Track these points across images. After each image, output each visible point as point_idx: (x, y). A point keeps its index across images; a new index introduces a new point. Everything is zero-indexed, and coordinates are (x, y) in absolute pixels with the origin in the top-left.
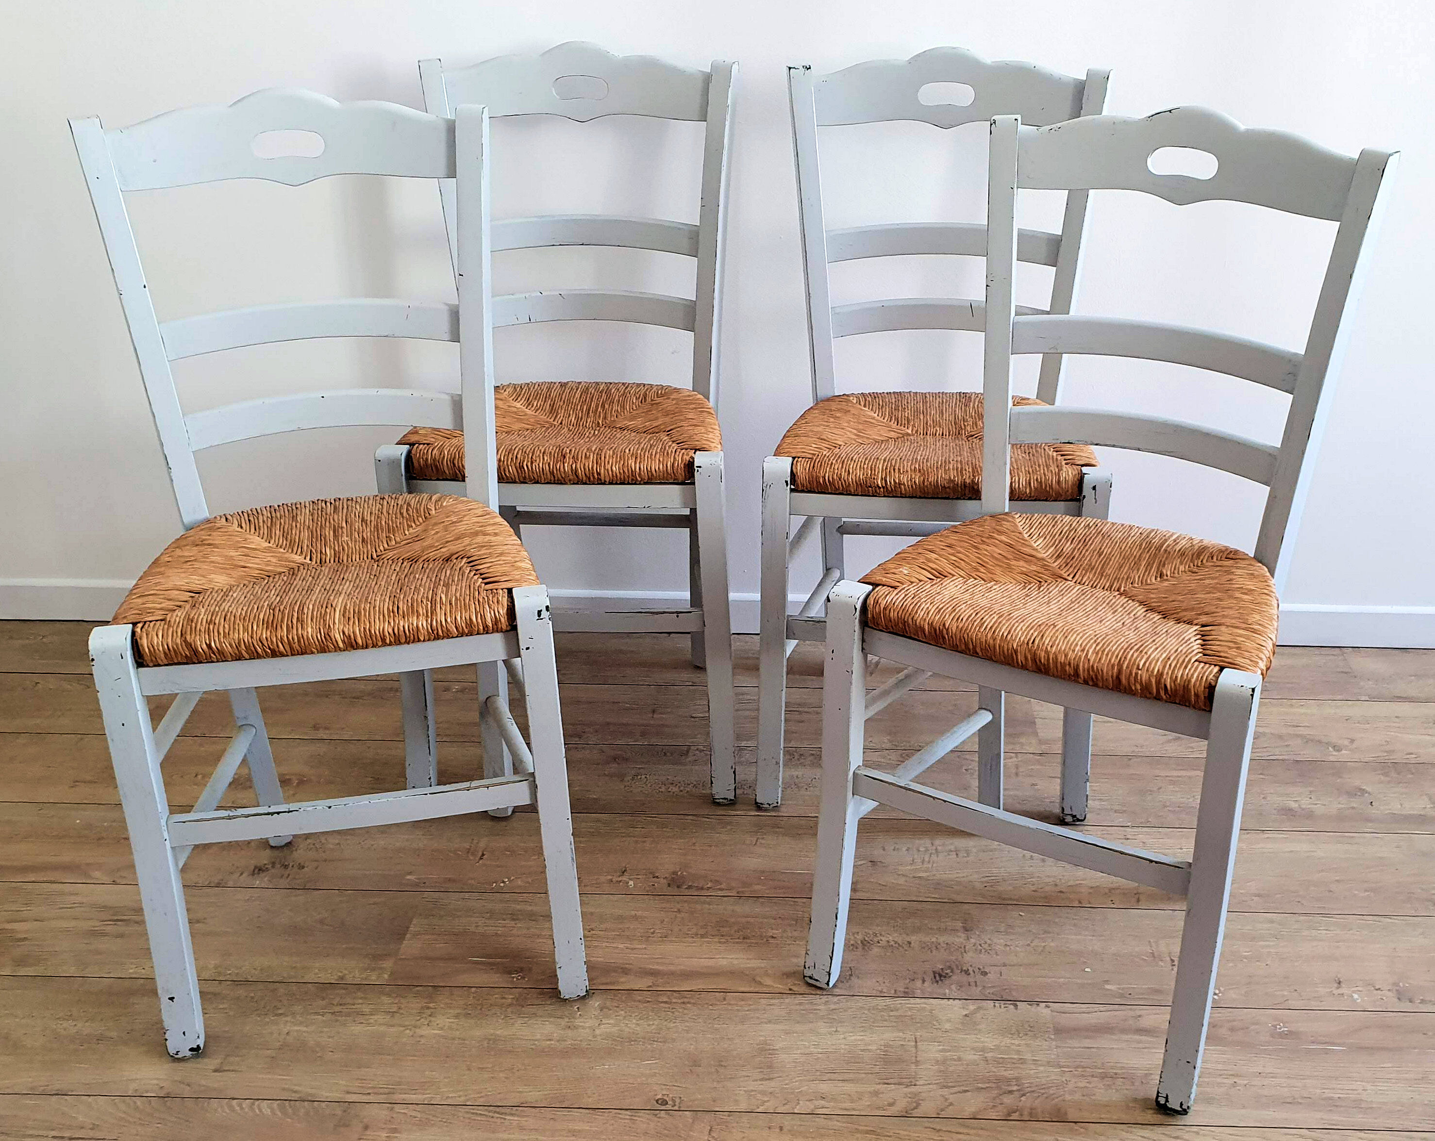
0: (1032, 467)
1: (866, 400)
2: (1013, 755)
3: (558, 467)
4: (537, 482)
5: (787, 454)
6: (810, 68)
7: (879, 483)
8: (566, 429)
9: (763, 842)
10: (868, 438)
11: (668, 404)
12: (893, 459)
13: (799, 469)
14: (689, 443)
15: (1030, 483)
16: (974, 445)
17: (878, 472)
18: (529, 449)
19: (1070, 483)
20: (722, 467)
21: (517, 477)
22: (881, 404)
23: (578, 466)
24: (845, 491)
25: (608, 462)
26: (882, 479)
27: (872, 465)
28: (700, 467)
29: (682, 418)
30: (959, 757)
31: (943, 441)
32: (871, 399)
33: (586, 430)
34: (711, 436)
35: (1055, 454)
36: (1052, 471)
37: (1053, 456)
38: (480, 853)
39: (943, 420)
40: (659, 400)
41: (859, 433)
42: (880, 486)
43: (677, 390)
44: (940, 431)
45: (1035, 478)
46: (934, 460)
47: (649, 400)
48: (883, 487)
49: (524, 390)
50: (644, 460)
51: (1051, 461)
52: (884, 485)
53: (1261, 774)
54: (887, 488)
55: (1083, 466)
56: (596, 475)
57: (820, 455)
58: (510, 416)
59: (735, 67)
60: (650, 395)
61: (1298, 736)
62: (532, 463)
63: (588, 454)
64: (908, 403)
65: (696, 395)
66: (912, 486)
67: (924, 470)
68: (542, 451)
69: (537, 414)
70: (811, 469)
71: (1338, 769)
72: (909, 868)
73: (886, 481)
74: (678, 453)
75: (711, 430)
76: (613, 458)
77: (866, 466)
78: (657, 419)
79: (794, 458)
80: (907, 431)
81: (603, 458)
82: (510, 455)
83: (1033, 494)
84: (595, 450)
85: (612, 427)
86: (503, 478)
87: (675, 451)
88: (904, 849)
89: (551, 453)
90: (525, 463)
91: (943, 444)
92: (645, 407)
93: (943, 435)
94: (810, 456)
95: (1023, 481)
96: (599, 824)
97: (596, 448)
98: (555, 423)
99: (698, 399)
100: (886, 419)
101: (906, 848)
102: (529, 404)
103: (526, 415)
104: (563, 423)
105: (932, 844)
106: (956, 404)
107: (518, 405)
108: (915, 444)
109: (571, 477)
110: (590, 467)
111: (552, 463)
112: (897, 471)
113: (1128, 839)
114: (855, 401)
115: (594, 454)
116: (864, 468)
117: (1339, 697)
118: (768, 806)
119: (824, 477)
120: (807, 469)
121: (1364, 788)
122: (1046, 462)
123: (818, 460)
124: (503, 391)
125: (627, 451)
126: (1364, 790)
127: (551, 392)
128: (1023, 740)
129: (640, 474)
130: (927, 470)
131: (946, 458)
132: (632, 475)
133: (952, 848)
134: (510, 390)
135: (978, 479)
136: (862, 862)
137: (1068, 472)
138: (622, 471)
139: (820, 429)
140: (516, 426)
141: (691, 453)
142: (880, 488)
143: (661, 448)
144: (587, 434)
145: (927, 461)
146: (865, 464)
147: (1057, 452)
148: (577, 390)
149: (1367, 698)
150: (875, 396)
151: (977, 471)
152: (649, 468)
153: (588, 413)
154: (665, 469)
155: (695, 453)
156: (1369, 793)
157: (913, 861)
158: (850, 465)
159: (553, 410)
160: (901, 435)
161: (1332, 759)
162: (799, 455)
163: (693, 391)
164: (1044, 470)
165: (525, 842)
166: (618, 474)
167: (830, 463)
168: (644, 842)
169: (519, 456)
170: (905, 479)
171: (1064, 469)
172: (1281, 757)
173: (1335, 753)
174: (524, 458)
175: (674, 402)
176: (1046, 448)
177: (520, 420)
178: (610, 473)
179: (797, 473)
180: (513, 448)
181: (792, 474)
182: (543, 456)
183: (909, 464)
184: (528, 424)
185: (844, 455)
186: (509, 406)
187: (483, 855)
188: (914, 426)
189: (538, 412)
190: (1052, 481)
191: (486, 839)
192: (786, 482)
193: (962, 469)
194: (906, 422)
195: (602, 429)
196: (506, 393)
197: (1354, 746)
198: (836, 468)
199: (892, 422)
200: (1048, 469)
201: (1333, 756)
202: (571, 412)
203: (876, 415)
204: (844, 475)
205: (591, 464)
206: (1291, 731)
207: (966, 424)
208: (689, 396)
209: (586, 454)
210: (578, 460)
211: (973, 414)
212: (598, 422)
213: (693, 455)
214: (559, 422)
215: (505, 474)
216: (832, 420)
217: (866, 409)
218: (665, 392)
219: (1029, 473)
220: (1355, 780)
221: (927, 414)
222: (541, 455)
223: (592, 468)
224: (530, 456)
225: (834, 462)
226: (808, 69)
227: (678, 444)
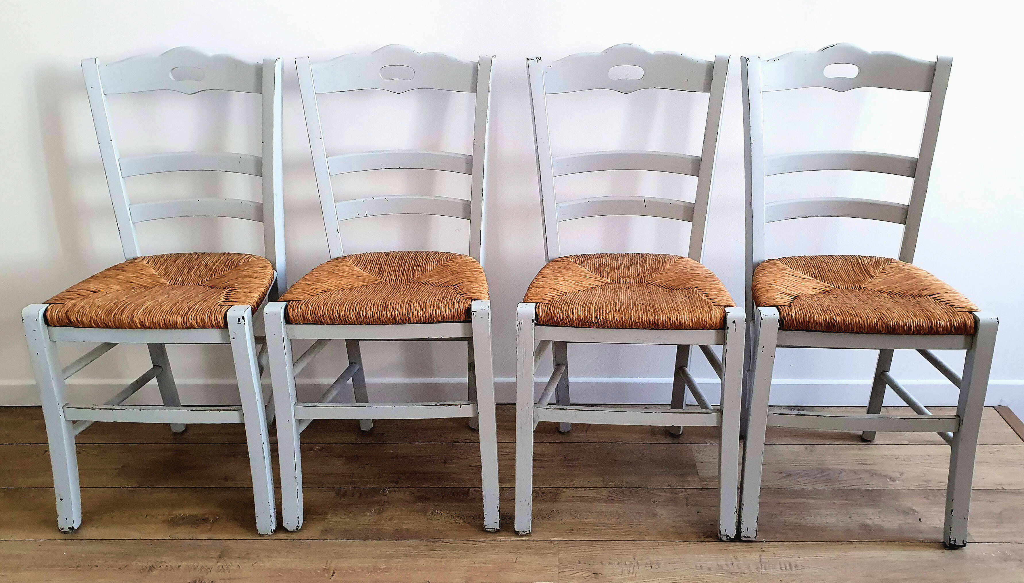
0: (692, 307)
1: (579, 260)
2: (683, 490)
3: (383, 314)
4: (369, 324)
5: (531, 301)
6: (541, 59)
7: (593, 320)
8: (389, 285)
9: (521, 560)
10: (582, 286)
11: (454, 266)
12: (601, 303)
13: (540, 312)
14: (467, 294)
15: (692, 319)
16: (651, 291)
17: (592, 312)
18: (364, 303)
19: (718, 318)
20: (489, 311)
21: (356, 320)
22: (589, 262)
23: (396, 313)
24: (571, 325)
25: (416, 310)
26: (595, 317)
27: (588, 307)
28: (475, 312)
29: (463, 276)
30: (648, 492)
31: (631, 288)
32: (582, 259)
33: (401, 285)
34: (482, 289)
35: (706, 298)
36: (706, 311)
37: (705, 300)
38: (332, 572)
39: (630, 272)
40: (449, 263)
41: (577, 283)
42: (594, 322)
43: (459, 256)
44: (628, 281)
45: (695, 316)
46: (628, 304)
47: (441, 262)
48: (596, 323)
49: (362, 259)
50: (439, 308)
51: (704, 303)
52: (596, 321)
53: (846, 500)
54: (598, 323)
55: (725, 306)
56: (407, 319)
57: (553, 301)
58: (353, 277)
59: (494, 59)
60: (442, 259)
61: (867, 471)
62: (366, 312)
63: (402, 304)
64: (606, 261)
65: (471, 259)
66: (615, 322)
67: (621, 311)
68: (373, 304)
69: (370, 275)
70: (548, 311)
71: (896, 494)
72: (620, 577)
73: (597, 318)
74: (460, 303)
75: (482, 285)
76: (418, 307)
77: (584, 309)
78: (446, 276)
79: (537, 303)
80: (608, 280)
81: (412, 308)
82: (352, 308)
83: (694, 326)
84: (407, 302)
85: (418, 282)
86: (347, 323)
87: (459, 301)
88: (616, 563)
89: (378, 305)
90: (361, 313)
91: (631, 290)
92: (440, 268)
93: (630, 283)
94: (547, 302)
95: (687, 318)
96: (411, 548)
97: (408, 300)
98: (382, 281)
99: (474, 262)
100: (593, 272)
101: (617, 562)
102: (365, 268)
103: (363, 276)
104: (387, 280)
105: (634, 559)
106: (637, 262)
107: (358, 269)
108: (614, 290)
109: (391, 321)
110: (404, 313)
111: (379, 312)
112: (604, 312)
113: (764, 551)
114: (573, 261)
115: (406, 304)
116: (582, 310)
117: (888, 443)
118: (523, 533)
119: (557, 317)
120: (546, 311)
121: (914, 508)
122: (701, 304)
123: (552, 304)
124: (348, 260)
125: (428, 302)
126: (914, 510)
127: (379, 259)
128: (690, 479)
129: (436, 317)
130: (624, 310)
131: (635, 301)
132: (431, 318)
133: (648, 561)
134: (353, 259)
135: (658, 317)
136: (588, 574)
137: (716, 311)
138: (424, 316)
139: (552, 281)
140: (356, 285)
141: (469, 302)
142: (593, 323)
143: (450, 299)
144: (402, 288)
145: (623, 304)
146: (583, 307)
147: (707, 296)
148: (396, 257)
149: (908, 443)
150: (585, 256)
151: (657, 311)
152: (442, 313)
153: (403, 273)
154: (452, 313)
155: (472, 302)
156: (918, 513)
157: (622, 572)
158: (573, 308)
159: (380, 272)
160: (604, 284)
161: (890, 487)
162: (540, 301)
163: (470, 256)
164: (700, 310)
165: (361, 563)
166: (422, 318)
167: (560, 307)
168: (441, 561)
169: (357, 308)
170: (610, 317)
171: (714, 309)
172: (857, 487)
173: (891, 483)
174: (361, 309)
175: (457, 265)
176: (700, 293)
177: (359, 280)
178: (417, 317)
179: (539, 314)
180: (354, 302)
181: (536, 315)
182: (373, 307)
183: (612, 307)
184: (364, 282)
185: (569, 301)
186: (353, 270)
187: (334, 573)
188: (611, 277)
189: (371, 274)
190: (706, 317)
191: (336, 561)
192: (532, 320)
193: (646, 309)
194: (606, 274)
195: (412, 284)
196: (351, 261)
197: (904, 477)
198: (565, 310)
199: (597, 274)
200: (703, 309)
201: (891, 485)
202: (392, 273)
203: (587, 270)
204: (570, 315)
205: (404, 311)
206: (861, 467)
207: (645, 275)
208: (467, 260)
209: (401, 305)
210: (396, 309)
211: (649, 269)
212: (409, 279)
213: (471, 303)
214: (384, 280)
215: (348, 320)
216: (559, 275)
217: (581, 266)
218: (451, 257)
219: (691, 312)
220: (907, 503)
221: (619, 269)
222: (372, 307)
223: (405, 314)
224: (365, 308)
225: (563, 306)
226: (539, 59)
227: (461, 295)
